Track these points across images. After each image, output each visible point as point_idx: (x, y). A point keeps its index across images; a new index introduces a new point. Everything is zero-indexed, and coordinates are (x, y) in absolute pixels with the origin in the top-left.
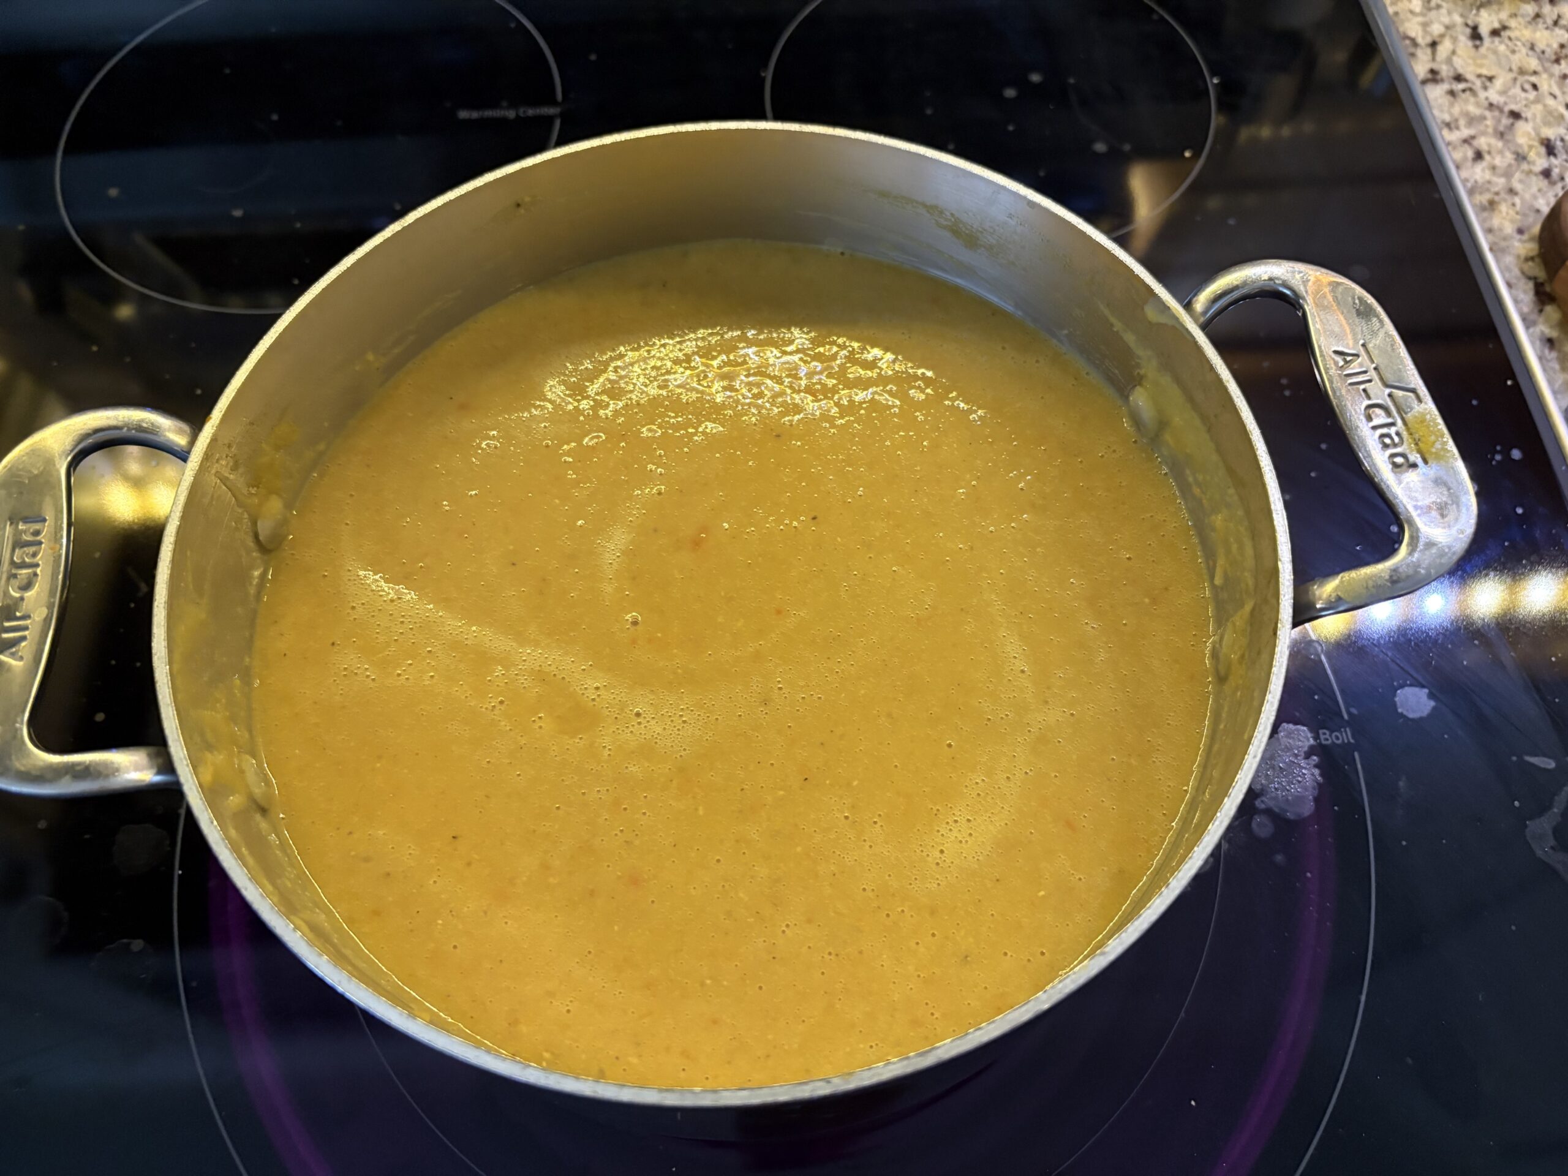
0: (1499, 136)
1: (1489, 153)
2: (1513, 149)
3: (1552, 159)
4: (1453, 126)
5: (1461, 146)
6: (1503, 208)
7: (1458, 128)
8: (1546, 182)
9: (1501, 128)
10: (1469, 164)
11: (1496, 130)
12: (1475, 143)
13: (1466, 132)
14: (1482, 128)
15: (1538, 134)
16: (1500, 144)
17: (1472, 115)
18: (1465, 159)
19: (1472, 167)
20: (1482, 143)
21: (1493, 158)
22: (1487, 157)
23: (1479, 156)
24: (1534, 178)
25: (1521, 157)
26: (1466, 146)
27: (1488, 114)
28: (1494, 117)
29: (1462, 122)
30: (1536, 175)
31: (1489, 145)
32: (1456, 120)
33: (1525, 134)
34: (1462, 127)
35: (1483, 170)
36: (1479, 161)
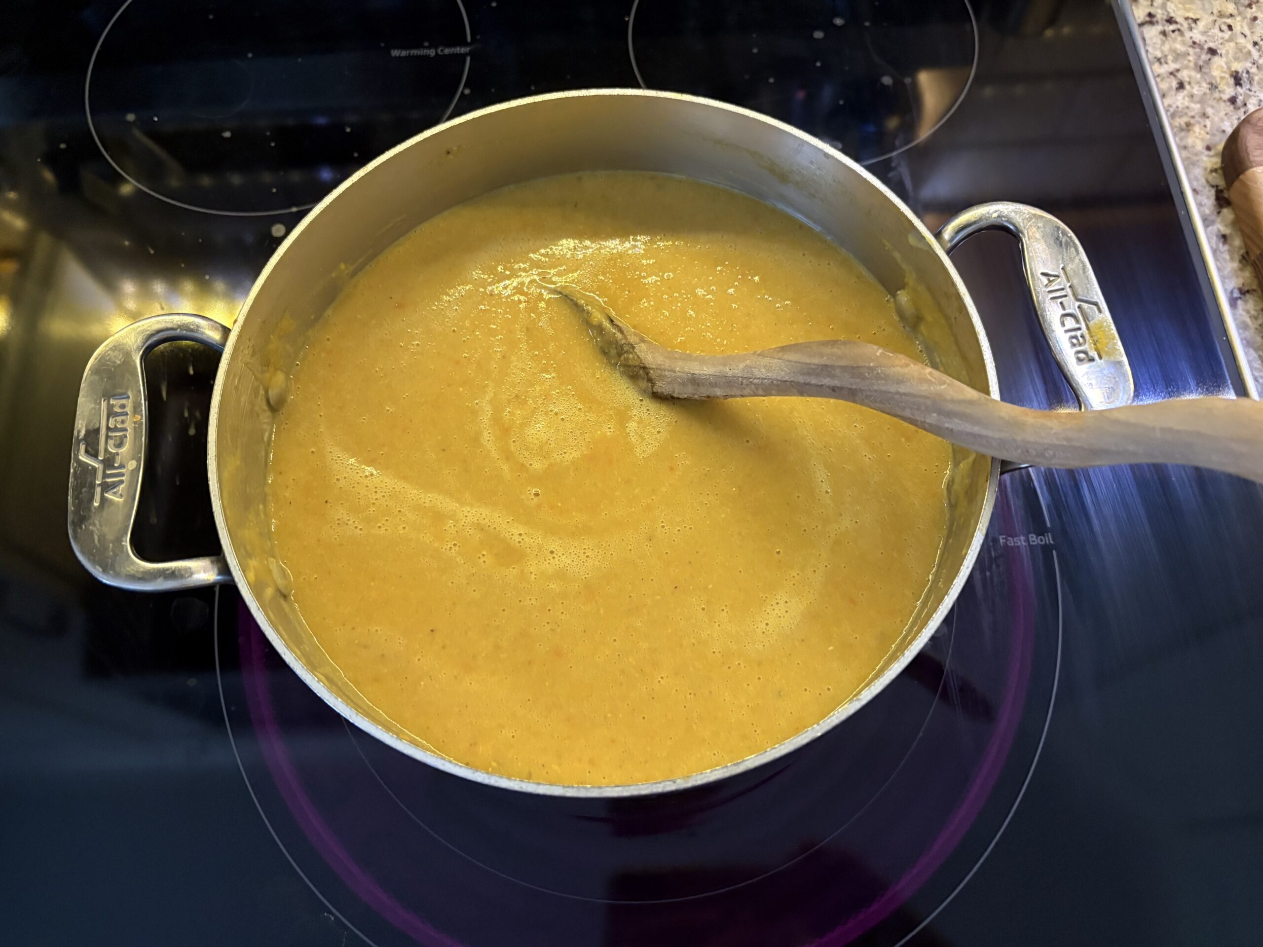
0: (1199, 68)
1: (1189, 83)
2: (1208, 80)
3: (1238, 88)
4: (1163, 60)
5: (1168, 77)
6: (1197, 129)
7: (1166, 63)
8: (1232, 107)
9: (1201, 63)
10: (1173, 92)
11: (1196, 64)
12: (1179, 75)
13: (1173, 66)
14: (1186, 62)
15: (1229, 68)
16: (1199, 76)
17: (1179, 52)
18: (1170, 88)
19: (1176, 95)
20: (1184, 75)
21: (1193, 88)
22: (1187, 87)
23: (1181, 86)
24: (1223, 104)
25: (1213, 87)
26: (1172, 77)
27: (1191, 51)
28: (1195, 53)
29: (1170, 58)
30: (1225, 101)
31: (1190, 77)
32: (1166, 56)
33: (1219, 68)
34: (1170, 62)
35: (1184, 98)
36: (1181, 90)
